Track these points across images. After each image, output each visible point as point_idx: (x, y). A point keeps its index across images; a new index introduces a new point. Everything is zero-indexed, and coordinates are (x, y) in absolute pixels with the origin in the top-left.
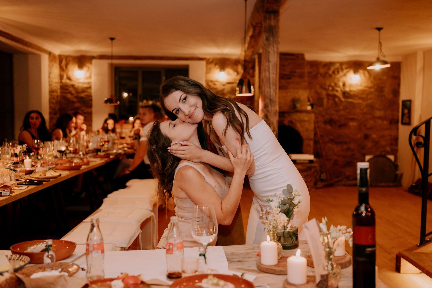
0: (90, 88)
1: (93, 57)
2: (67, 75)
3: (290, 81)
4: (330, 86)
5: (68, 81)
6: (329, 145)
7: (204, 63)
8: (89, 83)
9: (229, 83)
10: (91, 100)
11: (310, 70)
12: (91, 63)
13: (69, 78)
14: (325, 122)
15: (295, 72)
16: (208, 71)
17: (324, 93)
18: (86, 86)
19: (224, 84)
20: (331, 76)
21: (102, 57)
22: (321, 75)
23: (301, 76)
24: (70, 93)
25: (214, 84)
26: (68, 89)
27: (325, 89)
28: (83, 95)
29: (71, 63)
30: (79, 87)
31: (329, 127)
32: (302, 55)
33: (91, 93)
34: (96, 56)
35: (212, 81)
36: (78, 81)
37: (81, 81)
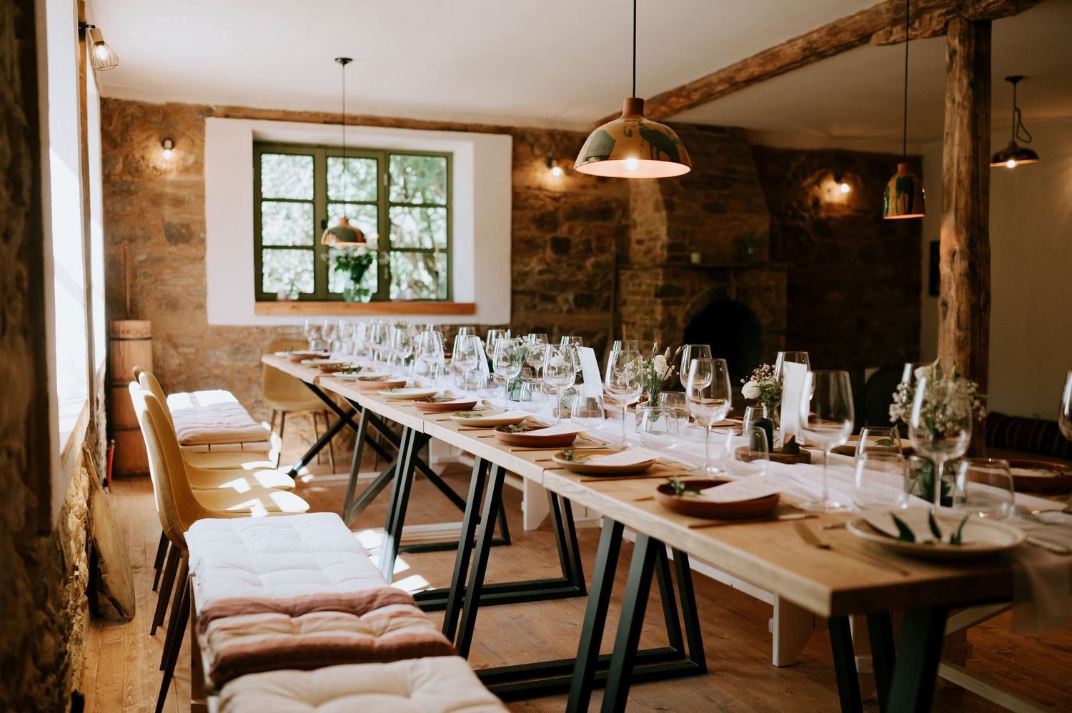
1: (209, 112)
2: (126, 158)
3: (728, 191)
4: (789, 206)
5: (129, 177)
7: (507, 140)
8: (195, 185)
9: (567, 195)
12: (200, 128)
15: (735, 171)
18: (185, 192)
19: (557, 195)
20: (790, 184)
25: (535, 196)
29: (138, 123)
30: (164, 194)
34: (214, 108)
35: (529, 188)
36: (163, 176)
37: (172, 177)
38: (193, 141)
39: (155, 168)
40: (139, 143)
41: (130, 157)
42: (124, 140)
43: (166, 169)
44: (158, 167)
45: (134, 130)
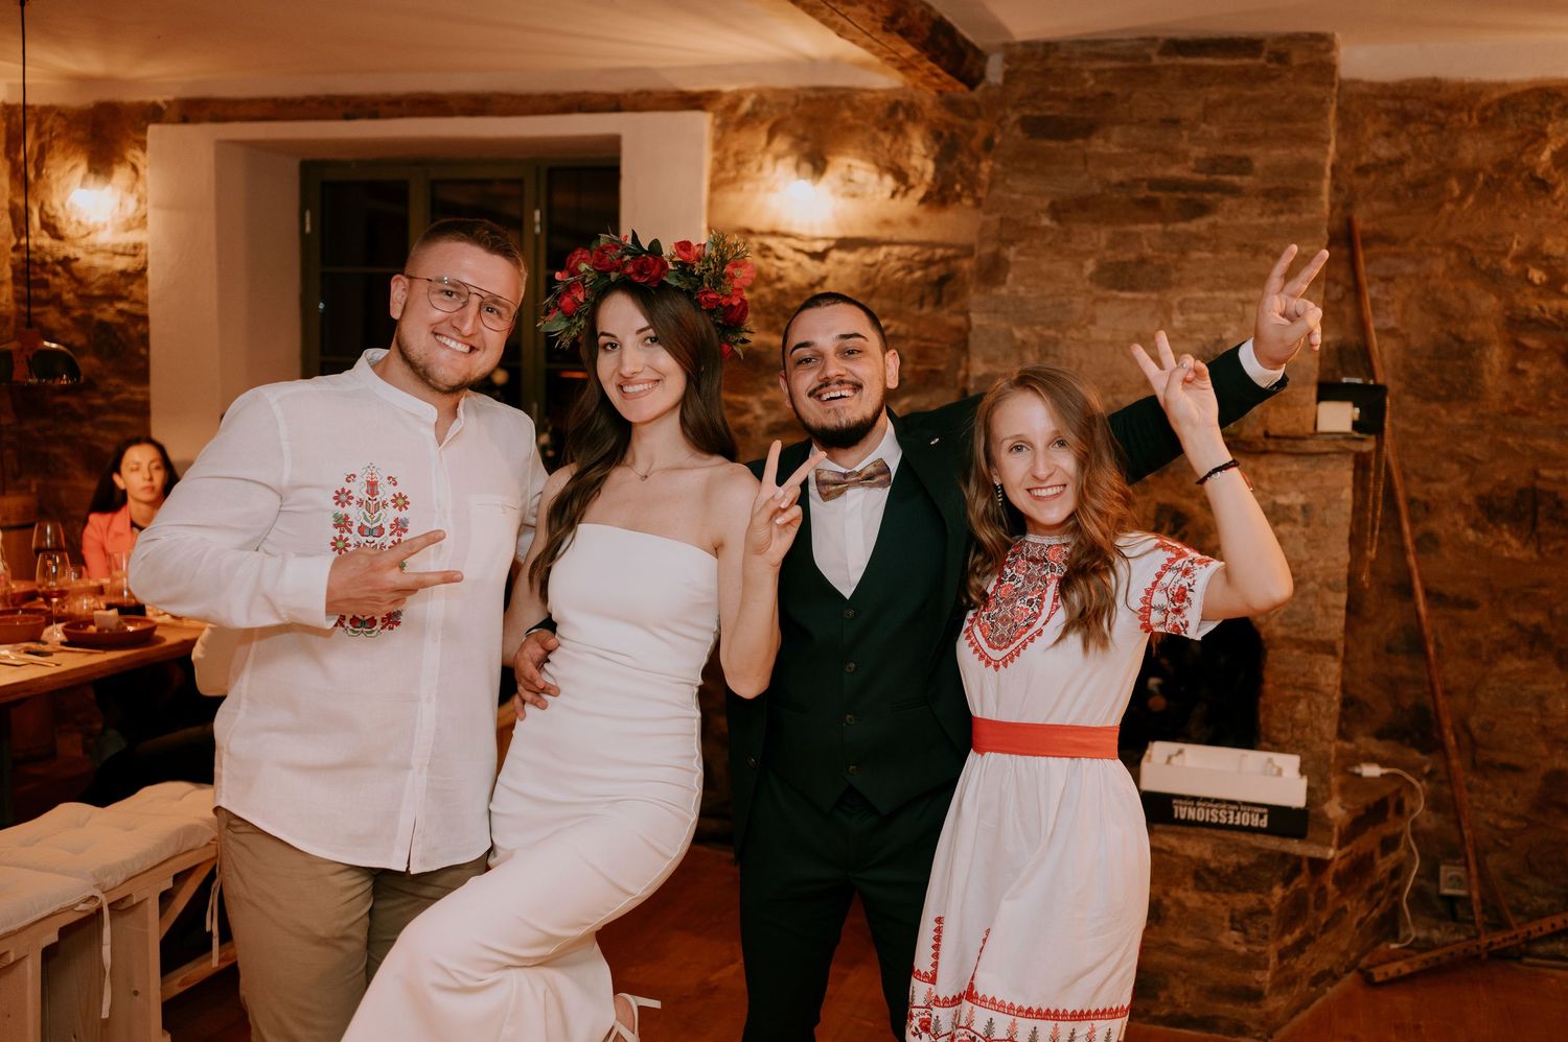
0: (140, 274)
1: (154, 114)
2: (41, 209)
3: (1199, 225)
4: (1533, 255)
5: (46, 241)
6: (1510, 664)
7: (703, 123)
8: (136, 249)
9: (845, 244)
10: (144, 339)
11: (1384, 150)
12: (143, 146)
13: (51, 227)
14: (1490, 510)
15: (1243, 166)
16: (728, 172)
17: (1489, 303)
18: (121, 263)
19: (819, 247)
20: (1544, 186)
21: (192, 110)
22: (1468, 177)
23: (1286, 194)
24: (56, 300)
25: (765, 250)
26: (45, 284)
27: (1493, 278)
28: (108, 313)
29: (58, 144)
30: (91, 268)
31: (1511, 545)
32: (1320, 43)
33: (144, 304)
34: (165, 107)
35: (749, 232)
36: (91, 237)
37: (105, 238)
38: (135, 168)
39: (79, 223)
40: (58, 179)
41: (47, 208)
42: (38, 175)
43: (95, 223)
44: (83, 220)
45: (52, 158)
